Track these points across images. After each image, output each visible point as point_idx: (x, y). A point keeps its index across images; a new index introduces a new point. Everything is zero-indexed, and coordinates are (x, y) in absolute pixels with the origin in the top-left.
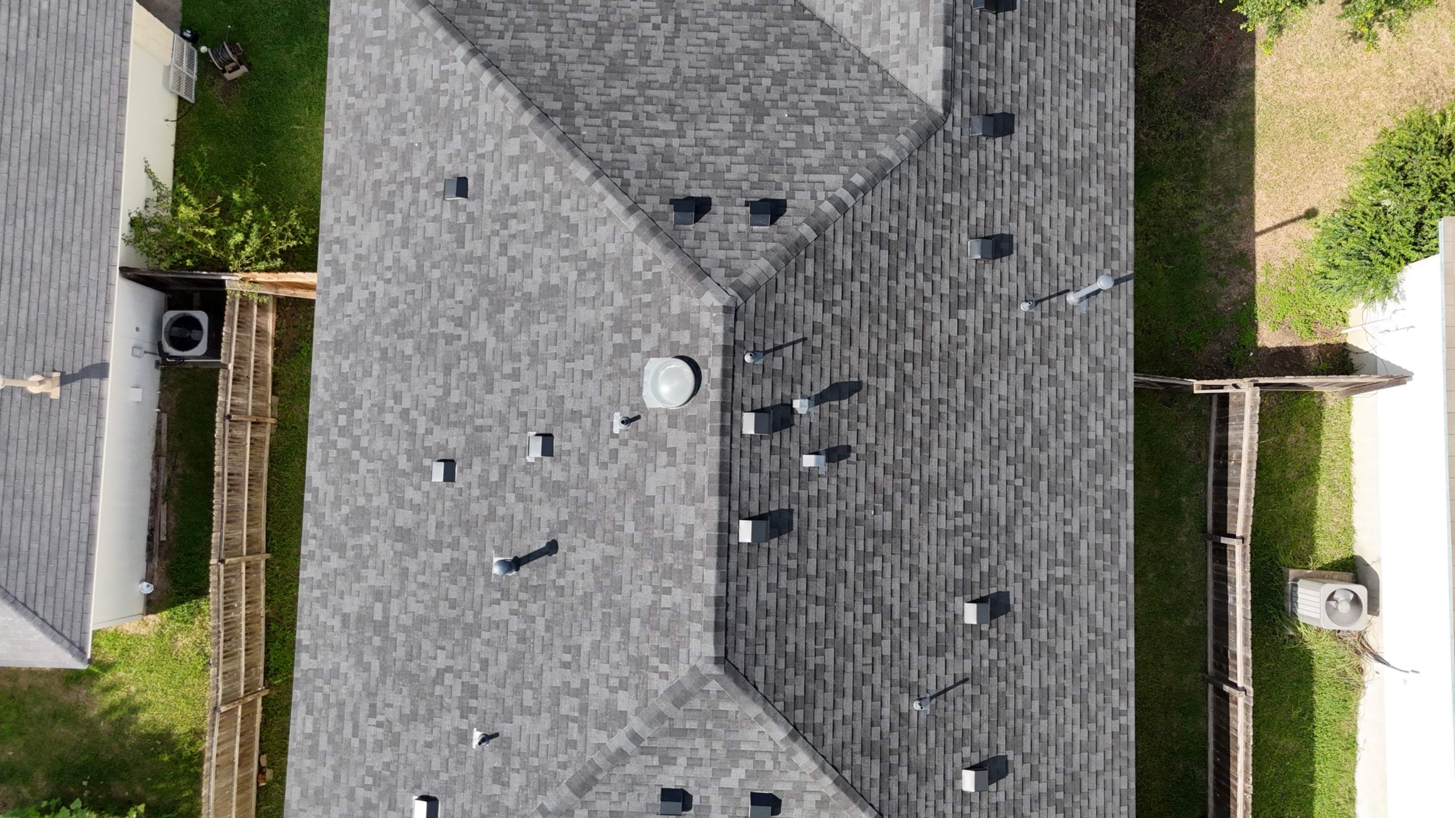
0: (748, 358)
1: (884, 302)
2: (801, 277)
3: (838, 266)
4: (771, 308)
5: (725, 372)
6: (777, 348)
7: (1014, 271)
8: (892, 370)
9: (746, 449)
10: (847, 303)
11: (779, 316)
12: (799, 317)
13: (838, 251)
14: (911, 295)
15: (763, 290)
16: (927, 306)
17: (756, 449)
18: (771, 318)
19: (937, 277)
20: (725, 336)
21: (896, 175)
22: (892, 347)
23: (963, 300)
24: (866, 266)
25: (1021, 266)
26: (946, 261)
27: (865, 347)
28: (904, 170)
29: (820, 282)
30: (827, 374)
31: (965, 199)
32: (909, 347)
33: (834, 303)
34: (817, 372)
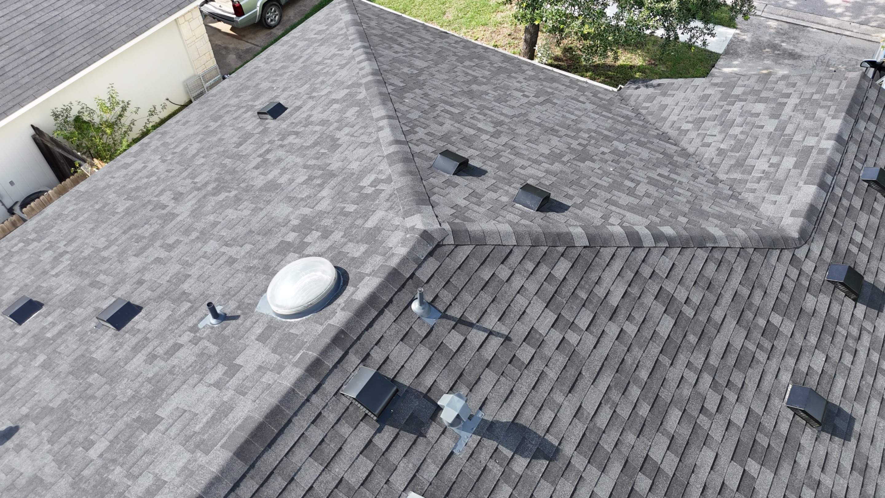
0: (415, 306)
1: (644, 374)
2: (544, 270)
3: (600, 292)
4: (486, 274)
5: (372, 299)
6: (461, 321)
7: (847, 464)
8: (615, 468)
9: (331, 417)
10: (590, 340)
11: (489, 289)
12: (517, 308)
13: (609, 276)
14: (686, 391)
15: (487, 250)
16: (703, 420)
17: (345, 429)
18: (477, 285)
19: (731, 397)
20: (404, 261)
21: (717, 255)
22: (630, 438)
23: (759, 449)
24: (639, 317)
25: (859, 465)
26: (751, 386)
27: (589, 408)
28: (730, 256)
29: (567, 290)
30: (515, 404)
31: (799, 336)
32: (657, 455)
33: (572, 325)
34: (504, 390)
